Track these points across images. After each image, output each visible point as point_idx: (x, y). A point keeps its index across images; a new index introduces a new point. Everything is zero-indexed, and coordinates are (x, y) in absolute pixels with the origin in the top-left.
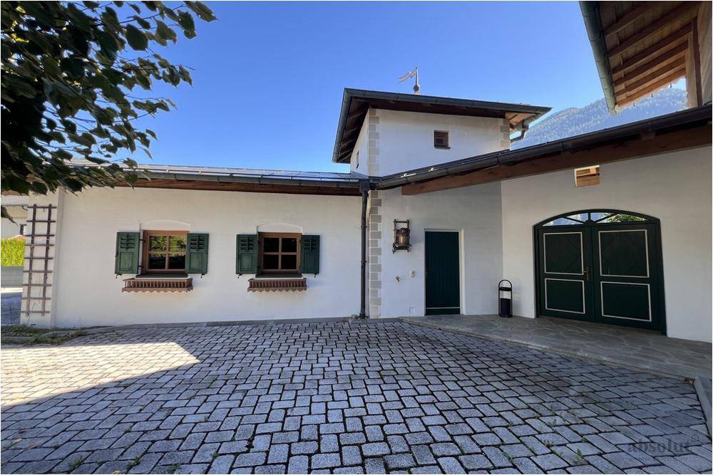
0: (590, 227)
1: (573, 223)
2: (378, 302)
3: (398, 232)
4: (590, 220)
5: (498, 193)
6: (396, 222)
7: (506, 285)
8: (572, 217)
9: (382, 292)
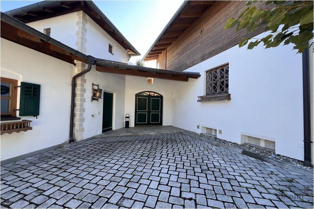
0: (149, 96)
1: (146, 95)
2: (82, 130)
3: (94, 90)
4: (150, 94)
5: (124, 80)
6: (93, 84)
7: (127, 116)
8: (146, 93)
9: (85, 124)
